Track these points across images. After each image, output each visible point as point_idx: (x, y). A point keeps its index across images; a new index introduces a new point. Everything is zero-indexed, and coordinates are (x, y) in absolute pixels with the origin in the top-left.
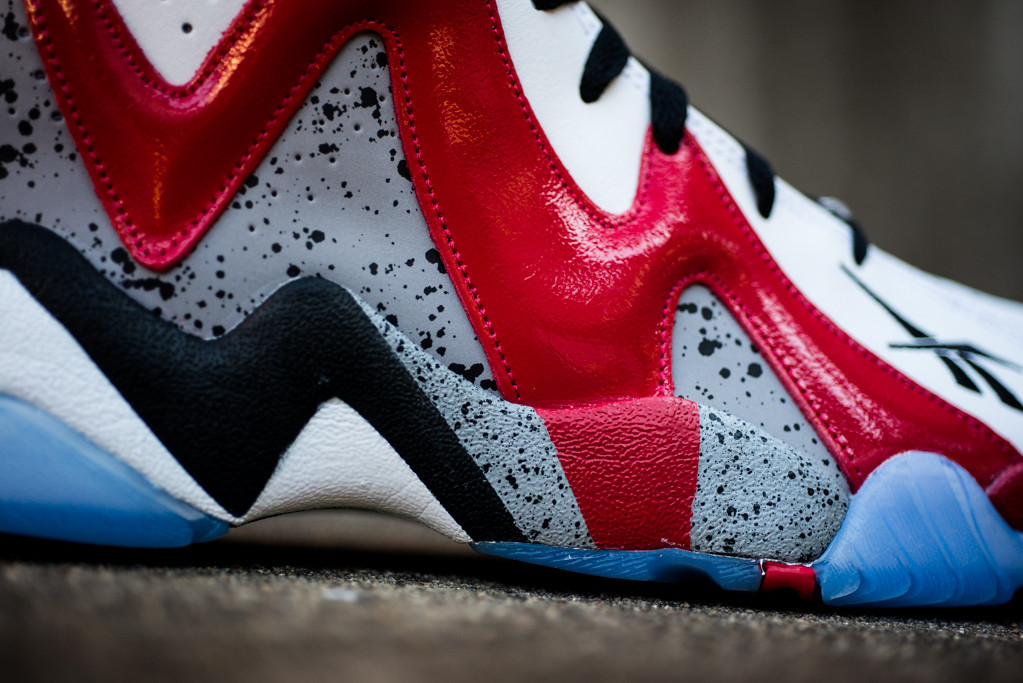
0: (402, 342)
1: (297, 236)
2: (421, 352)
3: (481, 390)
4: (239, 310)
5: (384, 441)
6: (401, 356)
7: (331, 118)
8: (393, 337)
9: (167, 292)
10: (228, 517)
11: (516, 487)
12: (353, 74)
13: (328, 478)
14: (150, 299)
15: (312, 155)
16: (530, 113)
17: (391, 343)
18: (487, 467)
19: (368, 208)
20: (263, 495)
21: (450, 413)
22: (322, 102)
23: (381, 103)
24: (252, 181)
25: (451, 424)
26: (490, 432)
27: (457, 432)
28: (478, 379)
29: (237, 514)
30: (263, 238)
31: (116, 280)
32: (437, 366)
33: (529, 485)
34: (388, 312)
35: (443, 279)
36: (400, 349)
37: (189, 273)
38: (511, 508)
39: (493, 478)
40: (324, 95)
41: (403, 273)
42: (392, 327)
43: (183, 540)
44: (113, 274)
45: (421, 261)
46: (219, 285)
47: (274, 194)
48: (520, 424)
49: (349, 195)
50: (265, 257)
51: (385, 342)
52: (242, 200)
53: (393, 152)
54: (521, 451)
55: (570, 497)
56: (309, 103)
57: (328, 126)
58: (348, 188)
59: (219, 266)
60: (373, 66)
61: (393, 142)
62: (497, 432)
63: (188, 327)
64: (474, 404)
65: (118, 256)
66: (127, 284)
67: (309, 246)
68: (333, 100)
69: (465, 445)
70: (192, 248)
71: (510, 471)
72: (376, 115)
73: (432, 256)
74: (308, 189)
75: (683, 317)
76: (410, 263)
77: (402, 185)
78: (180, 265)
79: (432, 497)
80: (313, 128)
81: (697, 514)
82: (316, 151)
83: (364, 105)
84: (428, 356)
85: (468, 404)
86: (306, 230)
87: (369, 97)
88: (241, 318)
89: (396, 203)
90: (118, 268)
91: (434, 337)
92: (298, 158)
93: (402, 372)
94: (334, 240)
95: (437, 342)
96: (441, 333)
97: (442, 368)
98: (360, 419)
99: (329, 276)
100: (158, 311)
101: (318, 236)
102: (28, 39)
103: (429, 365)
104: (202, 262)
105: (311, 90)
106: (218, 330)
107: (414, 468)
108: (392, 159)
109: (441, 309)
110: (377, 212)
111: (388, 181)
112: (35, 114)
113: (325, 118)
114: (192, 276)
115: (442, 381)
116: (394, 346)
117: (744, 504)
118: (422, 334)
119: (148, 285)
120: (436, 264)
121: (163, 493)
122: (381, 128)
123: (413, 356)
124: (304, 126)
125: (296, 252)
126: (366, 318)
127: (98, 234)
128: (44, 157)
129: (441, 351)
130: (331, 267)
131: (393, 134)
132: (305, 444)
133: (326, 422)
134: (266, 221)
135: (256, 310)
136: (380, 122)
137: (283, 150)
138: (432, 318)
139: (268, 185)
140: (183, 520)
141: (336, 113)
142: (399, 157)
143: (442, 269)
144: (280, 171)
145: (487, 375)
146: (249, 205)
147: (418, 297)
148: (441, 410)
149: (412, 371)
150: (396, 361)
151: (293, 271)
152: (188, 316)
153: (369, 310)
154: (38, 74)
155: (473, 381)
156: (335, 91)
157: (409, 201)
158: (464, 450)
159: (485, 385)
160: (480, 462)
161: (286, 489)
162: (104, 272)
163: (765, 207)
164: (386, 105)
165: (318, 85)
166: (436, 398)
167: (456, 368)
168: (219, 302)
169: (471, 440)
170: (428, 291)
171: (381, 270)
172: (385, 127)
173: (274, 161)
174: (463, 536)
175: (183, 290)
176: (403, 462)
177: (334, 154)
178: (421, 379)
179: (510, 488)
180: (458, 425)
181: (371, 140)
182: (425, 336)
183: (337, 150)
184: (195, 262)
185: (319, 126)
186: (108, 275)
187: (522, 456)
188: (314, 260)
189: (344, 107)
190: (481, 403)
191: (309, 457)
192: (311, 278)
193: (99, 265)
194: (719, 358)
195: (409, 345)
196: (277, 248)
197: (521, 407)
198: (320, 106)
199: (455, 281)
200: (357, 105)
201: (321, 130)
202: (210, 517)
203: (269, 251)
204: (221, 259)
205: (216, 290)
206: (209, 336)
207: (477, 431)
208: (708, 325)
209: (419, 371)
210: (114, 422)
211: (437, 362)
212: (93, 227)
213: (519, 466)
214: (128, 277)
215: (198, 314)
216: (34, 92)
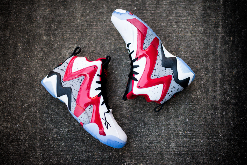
9: (63, 83)
10: (57, 97)
21: (72, 101)
29: (58, 97)
30: (70, 83)
33: (73, 108)
39: (72, 106)
40: (79, 78)
41: (76, 91)
46: (66, 84)
50: (69, 85)
52: (71, 81)
55: (74, 110)
57: (78, 80)
63: (63, 85)
64: (74, 101)
65: (63, 79)
68: (79, 79)
73: (78, 91)
74: (74, 83)
75: (90, 106)
81: (80, 116)
82: (76, 81)
87: (81, 80)
104: (66, 82)
117: (83, 118)
119: (63, 82)
125: (71, 85)
128: (64, 71)
133: (65, 96)
135: (67, 87)
145: (76, 100)
163: (102, 105)
164: (82, 81)
166: (72, 99)
169: (72, 103)
178: (72, 97)
188: (72, 87)
193: (61, 79)
194: (90, 110)
206: (63, 87)
208: (91, 108)
212: (63, 77)
215: (64, 85)
216: (66, 68)
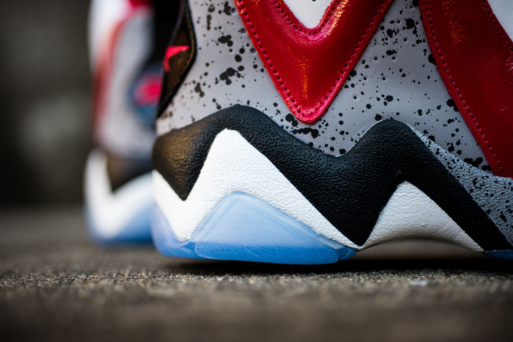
0: (438, 149)
1: (378, 99)
2: (448, 154)
3: (482, 171)
4: (352, 140)
5: (433, 201)
6: (438, 157)
7: (391, 36)
8: (433, 147)
9: (315, 134)
10: (355, 246)
11: (505, 221)
12: (401, 12)
13: (405, 223)
14: (307, 138)
15: (383, 57)
16: (497, 22)
17: (432, 150)
18: (489, 211)
19: (414, 81)
20: (372, 233)
21: (467, 184)
22: (386, 29)
23: (417, 26)
24: (353, 73)
25: (468, 190)
26: (489, 193)
27: (472, 194)
28: (481, 165)
29: (360, 245)
30: (362, 102)
31: (289, 130)
32: (458, 160)
34: (429, 134)
35: (456, 115)
36: (438, 153)
37: (325, 123)
38: (504, 232)
39: (493, 217)
40: (387, 25)
41: (435, 113)
42: (432, 142)
43: (334, 259)
44: (287, 127)
45: (445, 107)
46: (341, 128)
47: (365, 79)
48: (505, 187)
49: (404, 75)
50: (363, 111)
51: (429, 150)
52: (349, 83)
53: (425, 51)
54: (507, 202)
56: (379, 30)
57: (390, 41)
58: (403, 72)
59: (341, 119)
60: (411, 7)
61: (424, 45)
62: (493, 192)
63: (327, 151)
64: (480, 179)
65: (289, 118)
66: (295, 132)
67: (385, 104)
68: (392, 27)
69: (476, 200)
70: (326, 110)
71: (502, 212)
72: (415, 32)
73: (450, 103)
74: (382, 74)
76: (439, 108)
77: (431, 67)
78: (320, 120)
79: (460, 229)
80: (382, 43)
82: (385, 54)
83: (408, 28)
84: (452, 156)
85: (476, 179)
86: (383, 96)
87: (410, 24)
88: (354, 144)
89: (429, 77)
90: (290, 124)
91: (455, 145)
92: (376, 59)
93: (439, 165)
94: (398, 100)
95: (457, 148)
96: (458, 143)
97: (460, 161)
98: (419, 191)
99: (397, 118)
100: (311, 144)
101: (390, 98)
102: (236, 13)
103: (453, 160)
104: (331, 117)
105: (380, 23)
106: (342, 151)
107: (450, 215)
108: (425, 54)
109: (457, 130)
110: (419, 83)
111: (424, 66)
112: (242, 51)
113: (388, 37)
114: (327, 125)
115: (461, 168)
116: (434, 152)
118: (448, 144)
119: (305, 131)
120: (453, 107)
121: (322, 236)
122: (417, 39)
123: (445, 156)
124: (377, 42)
125: (378, 107)
126: (418, 139)
127: (278, 108)
128: (249, 72)
129: (459, 152)
130: (398, 114)
131: (424, 41)
132: (392, 206)
133: (402, 194)
134: (362, 93)
135: (361, 139)
136: (417, 36)
137: (368, 55)
138: (453, 135)
139: (362, 75)
140: (333, 249)
141: (394, 34)
142: (428, 53)
143: (456, 110)
144: (367, 67)
145: (485, 163)
146: (353, 86)
147: (444, 125)
148: (462, 183)
149: (445, 164)
150: (436, 160)
151: (378, 117)
152: (326, 145)
153: (419, 134)
154: (242, 31)
155: (477, 167)
156: (392, 22)
157: (435, 75)
158: (476, 203)
159: (484, 168)
160: (485, 209)
161: (384, 230)
162: (283, 126)
164: (419, 27)
165: (383, 20)
166: (458, 177)
167: (468, 161)
168: (342, 136)
169: (479, 198)
170: (450, 121)
171: (424, 113)
172: (420, 38)
173: (364, 62)
174: (479, 248)
175: (323, 132)
176: (444, 212)
177: (394, 55)
178: (450, 168)
179: (502, 222)
180: (472, 191)
181: (413, 46)
182: (450, 145)
183: (396, 53)
184: (328, 118)
185: (385, 41)
186: (285, 128)
187: (508, 204)
188: (388, 111)
189: (398, 30)
190: (483, 178)
191: (394, 213)
192: (388, 120)
193: (280, 124)
195: (442, 151)
196: (369, 106)
197: (505, 179)
198: (385, 31)
199: (463, 115)
200: (404, 28)
201: (387, 43)
202: (346, 246)
203: (365, 109)
204: (341, 115)
205: (339, 131)
206: (338, 155)
207: (482, 192)
209: (448, 163)
210: (295, 202)
211: (458, 158)
212: (276, 105)
213: (507, 209)
214: (295, 128)
215: (331, 144)
216: (241, 40)
